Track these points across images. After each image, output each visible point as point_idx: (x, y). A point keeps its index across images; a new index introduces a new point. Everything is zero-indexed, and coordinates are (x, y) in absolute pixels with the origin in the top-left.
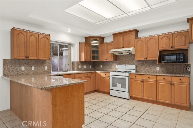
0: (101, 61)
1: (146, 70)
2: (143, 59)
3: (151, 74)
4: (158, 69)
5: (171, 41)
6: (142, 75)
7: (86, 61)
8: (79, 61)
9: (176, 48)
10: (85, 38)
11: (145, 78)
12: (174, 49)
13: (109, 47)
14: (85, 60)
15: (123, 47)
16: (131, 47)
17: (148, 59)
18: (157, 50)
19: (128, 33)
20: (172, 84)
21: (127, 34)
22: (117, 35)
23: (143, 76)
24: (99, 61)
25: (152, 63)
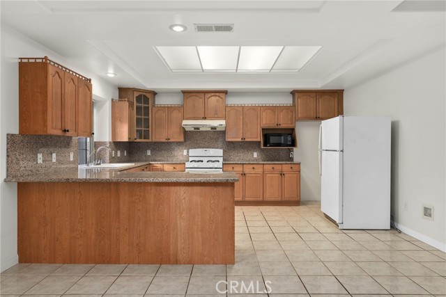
0: (154, 140)
1: (239, 157)
2: (239, 140)
3: (247, 163)
4: (255, 155)
5: (276, 116)
6: (243, 164)
7: (131, 140)
8: (111, 141)
9: (283, 126)
10: (119, 88)
11: (248, 169)
12: (279, 127)
13: (175, 114)
14: (129, 139)
15: (205, 118)
16: (219, 118)
17: (246, 140)
18: (259, 127)
19: (213, 94)
20: (282, 174)
21: (212, 96)
22: (192, 94)
23: (245, 166)
24: (150, 140)
25: (252, 145)
